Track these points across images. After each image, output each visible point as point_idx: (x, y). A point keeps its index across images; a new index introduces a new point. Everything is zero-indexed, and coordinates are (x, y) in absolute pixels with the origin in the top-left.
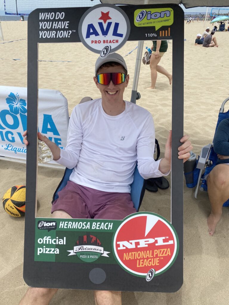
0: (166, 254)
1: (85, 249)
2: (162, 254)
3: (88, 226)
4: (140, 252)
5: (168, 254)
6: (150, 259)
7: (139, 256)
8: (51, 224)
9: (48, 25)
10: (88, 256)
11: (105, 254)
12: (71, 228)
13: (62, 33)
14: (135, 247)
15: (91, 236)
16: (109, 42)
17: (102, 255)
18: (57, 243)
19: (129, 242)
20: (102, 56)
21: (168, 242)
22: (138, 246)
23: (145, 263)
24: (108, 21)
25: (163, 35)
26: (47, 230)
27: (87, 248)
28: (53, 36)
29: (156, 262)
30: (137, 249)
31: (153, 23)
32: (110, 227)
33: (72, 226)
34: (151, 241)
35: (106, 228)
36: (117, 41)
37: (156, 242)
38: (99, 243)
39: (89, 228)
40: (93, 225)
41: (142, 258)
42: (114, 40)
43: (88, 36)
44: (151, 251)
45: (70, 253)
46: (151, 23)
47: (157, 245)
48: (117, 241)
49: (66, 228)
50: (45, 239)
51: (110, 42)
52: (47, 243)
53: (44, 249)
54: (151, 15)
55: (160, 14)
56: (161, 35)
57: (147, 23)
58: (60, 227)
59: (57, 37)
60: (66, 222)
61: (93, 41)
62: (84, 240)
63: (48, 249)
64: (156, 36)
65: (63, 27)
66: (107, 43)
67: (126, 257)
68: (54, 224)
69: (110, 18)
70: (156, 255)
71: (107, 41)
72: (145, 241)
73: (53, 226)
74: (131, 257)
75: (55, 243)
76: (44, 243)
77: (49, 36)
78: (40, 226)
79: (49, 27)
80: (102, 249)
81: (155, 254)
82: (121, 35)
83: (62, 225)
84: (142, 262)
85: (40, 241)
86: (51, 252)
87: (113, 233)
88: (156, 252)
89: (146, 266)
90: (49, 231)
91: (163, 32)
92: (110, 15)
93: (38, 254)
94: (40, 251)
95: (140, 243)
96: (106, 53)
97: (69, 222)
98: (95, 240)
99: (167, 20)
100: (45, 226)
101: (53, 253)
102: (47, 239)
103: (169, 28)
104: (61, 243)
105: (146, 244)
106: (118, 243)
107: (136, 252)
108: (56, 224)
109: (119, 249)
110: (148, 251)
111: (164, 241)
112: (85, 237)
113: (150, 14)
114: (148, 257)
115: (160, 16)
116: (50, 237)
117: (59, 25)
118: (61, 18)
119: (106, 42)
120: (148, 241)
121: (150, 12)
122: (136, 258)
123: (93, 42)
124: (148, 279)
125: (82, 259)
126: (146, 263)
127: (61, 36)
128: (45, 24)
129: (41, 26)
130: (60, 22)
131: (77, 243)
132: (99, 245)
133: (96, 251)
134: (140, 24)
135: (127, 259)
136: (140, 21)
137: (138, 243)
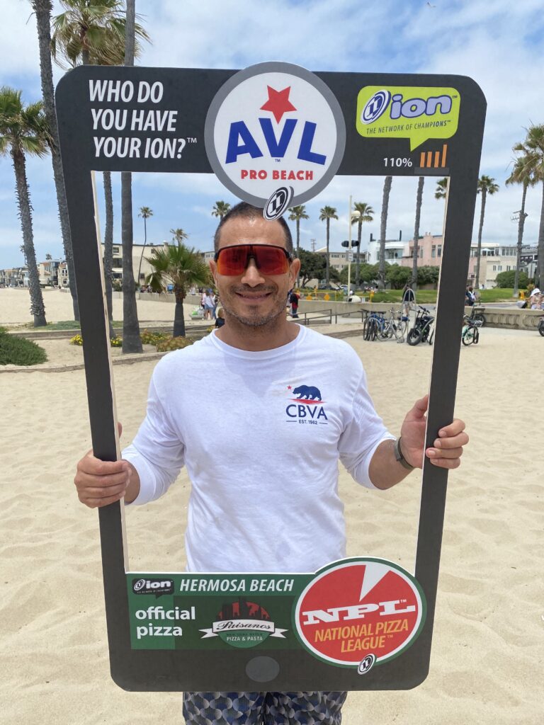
0: (399, 628)
1: (237, 626)
2: (393, 629)
3: (242, 586)
4: (348, 628)
5: (404, 629)
6: (368, 639)
7: (346, 634)
8: (162, 584)
9: (116, 120)
10: (243, 638)
11: (278, 633)
12: (204, 590)
13: (158, 144)
14: (338, 620)
15: (249, 604)
16: (287, 176)
17: (272, 635)
18: (177, 618)
19: (326, 611)
20: (270, 214)
21: (406, 608)
22: (345, 618)
23: (358, 645)
24: (287, 116)
25: (429, 165)
26: (154, 596)
27: (241, 624)
28: (135, 152)
29: (380, 642)
31: (404, 128)
32: (288, 588)
33: (207, 586)
34: (372, 607)
35: (280, 588)
36: (310, 175)
38: (265, 616)
39: (244, 590)
40: (252, 585)
42: (302, 172)
43: (231, 158)
44: (370, 625)
45: (206, 633)
46: (400, 128)
47: (382, 614)
49: (195, 590)
50: (150, 611)
51: (292, 176)
52: (157, 617)
53: (151, 629)
54: (402, 105)
55: (426, 103)
56: (422, 165)
57: (391, 129)
58: (181, 589)
59: (146, 156)
60: (194, 581)
61: (246, 172)
62: (234, 611)
63: (160, 629)
64: (410, 164)
65: (160, 128)
66: (283, 178)
67: (319, 636)
68: (169, 584)
69: (291, 108)
70: (379, 631)
71: (283, 172)
72: (360, 609)
73: (165, 587)
74: (330, 637)
75: (173, 618)
76: (150, 618)
77: (122, 152)
78: (136, 588)
79: (120, 125)
80: (272, 624)
82: (320, 159)
83: (184, 585)
84: (352, 643)
85: (141, 615)
86: (166, 634)
87: (295, 597)
88: (380, 626)
91: (430, 154)
92: (291, 99)
93: (139, 637)
94: (142, 631)
95: (349, 612)
96: (280, 207)
97: (201, 581)
98: (257, 610)
99: (442, 123)
100: (148, 587)
101: (171, 634)
102: (155, 611)
103: (445, 147)
104: (185, 616)
105: (360, 614)
106: (304, 614)
107: (340, 629)
108: (172, 584)
109: (305, 623)
110: (364, 626)
111: (397, 607)
112: (236, 607)
113: (399, 103)
114: (363, 635)
115: (425, 111)
116: (161, 607)
117: (150, 122)
118: (154, 101)
119: (280, 174)
120: (366, 608)
121: (399, 98)
122: (339, 638)
123: (246, 175)
124: (362, 670)
125: (230, 643)
126: (360, 646)
127: (156, 152)
128: (108, 115)
129: (96, 120)
130: (151, 113)
131: (219, 617)
132: (264, 619)
133: (260, 629)
134: (372, 131)
135: (321, 639)
136: (371, 121)
137: (345, 613)
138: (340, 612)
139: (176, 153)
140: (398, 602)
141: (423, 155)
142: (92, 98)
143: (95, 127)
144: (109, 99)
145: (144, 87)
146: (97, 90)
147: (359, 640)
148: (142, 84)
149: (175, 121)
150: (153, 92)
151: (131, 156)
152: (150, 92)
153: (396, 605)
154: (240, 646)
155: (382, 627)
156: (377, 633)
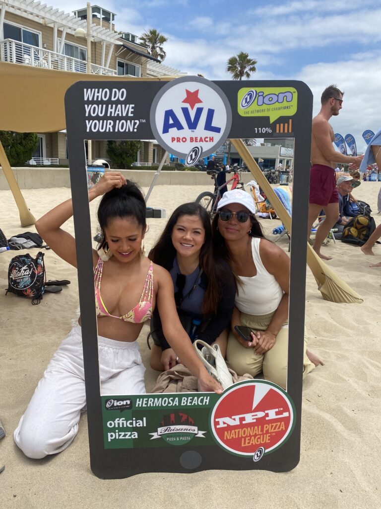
0: (279, 428)
1: (173, 430)
2: (275, 429)
3: (176, 402)
4: (246, 429)
5: (282, 429)
6: (259, 436)
7: (244, 434)
8: (125, 403)
9: (99, 111)
10: (178, 438)
11: (200, 434)
12: (152, 405)
13: (123, 124)
14: (239, 423)
15: (181, 414)
16: (198, 140)
17: (197, 436)
18: (134, 426)
19: (231, 418)
20: (189, 163)
21: (282, 414)
22: (244, 422)
23: (252, 441)
24: (197, 105)
25: (282, 131)
26: (119, 411)
27: (176, 428)
28: (109, 128)
29: (267, 439)
30: (241, 426)
31: (266, 110)
32: (206, 402)
33: (153, 403)
34: (261, 414)
35: (201, 403)
36: (212, 139)
37: (267, 415)
38: (191, 422)
39: (177, 405)
40: (183, 401)
41: (248, 435)
42: (207, 138)
43: (166, 130)
44: (260, 427)
45: (153, 436)
46: (263, 111)
47: (267, 418)
48: (215, 418)
49: (146, 406)
50: (116, 421)
51: (201, 140)
52: (121, 426)
53: (117, 434)
54: (264, 98)
55: (278, 96)
56: (278, 131)
57: (258, 111)
58: (137, 406)
59: (116, 130)
60: (145, 399)
61: (175, 138)
62: (171, 420)
63: (123, 434)
64: (270, 131)
65: (124, 115)
66: (196, 141)
67: (227, 435)
68: (129, 402)
69: (200, 101)
70: (266, 431)
71: (196, 138)
72: (253, 416)
73: (127, 404)
74: (234, 436)
75: (132, 426)
76: (117, 426)
77: (102, 129)
78: (108, 406)
79: (101, 113)
80: (196, 428)
81: (265, 429)
82: (217, 130)
83: (139, 403)
84: (248, 440)
85: (111, 424)
86: (127, 437)
87: (210, 408)
88: (266, 427)
89: (254, 444)
90: (121, 412)
91: (282, 125)
92: (200, 96)
93: (109, 440)
94: (112, 436)
95: (246, 418)
96: (194, 159)
97: (150, 399)
99: (287, 107)
100: (115, 405)
101: (130, 437)
102: (120, 422)
103: (290, 121)
104: (139, 424)
105: (253, 419)
106: (217, 420)
107: (241, 430)
108: (131, 402)
109: (218, 427)
110: (256, 427)
111: (277, 414)
112: (173, 416)
113: (262, 97)
114: (256, 434)
115: (278, 101)
116: (124, 419)
117: (119, 111)
118: (121, 99)
119: (194, 139)
120: (257, 415)
121: (262, 94)
122: (240, 436)
123: (175, 140)
124: (256, 459)
125: (169, 442)
126: (254, 441)
127: (122, 128)
128: (95, 108)
129: (87, 111)
130: (119, 106)
131: (162, 424)
132: (191, 424)
133: (188, 431)
134: (247, 113)
135: (228, 438)
136: (246, 107)
137: (243, 419)
138: (240, 418)
139: (134, 128)
140: (277, 410)
141: (278, 125)
142: (86, 99)
143: (87, 115)
144: (95, 99)
145: (115, 92)
146: (88, 94)
147: (253, 438)
148: (114, 90)
149: (133, 110)
150: (120, 94)
151: (107, 131)
152: (119, 94)
153: (276, 412)
154: (176, 444)
155: (268, 427)
156: (265, 432)
